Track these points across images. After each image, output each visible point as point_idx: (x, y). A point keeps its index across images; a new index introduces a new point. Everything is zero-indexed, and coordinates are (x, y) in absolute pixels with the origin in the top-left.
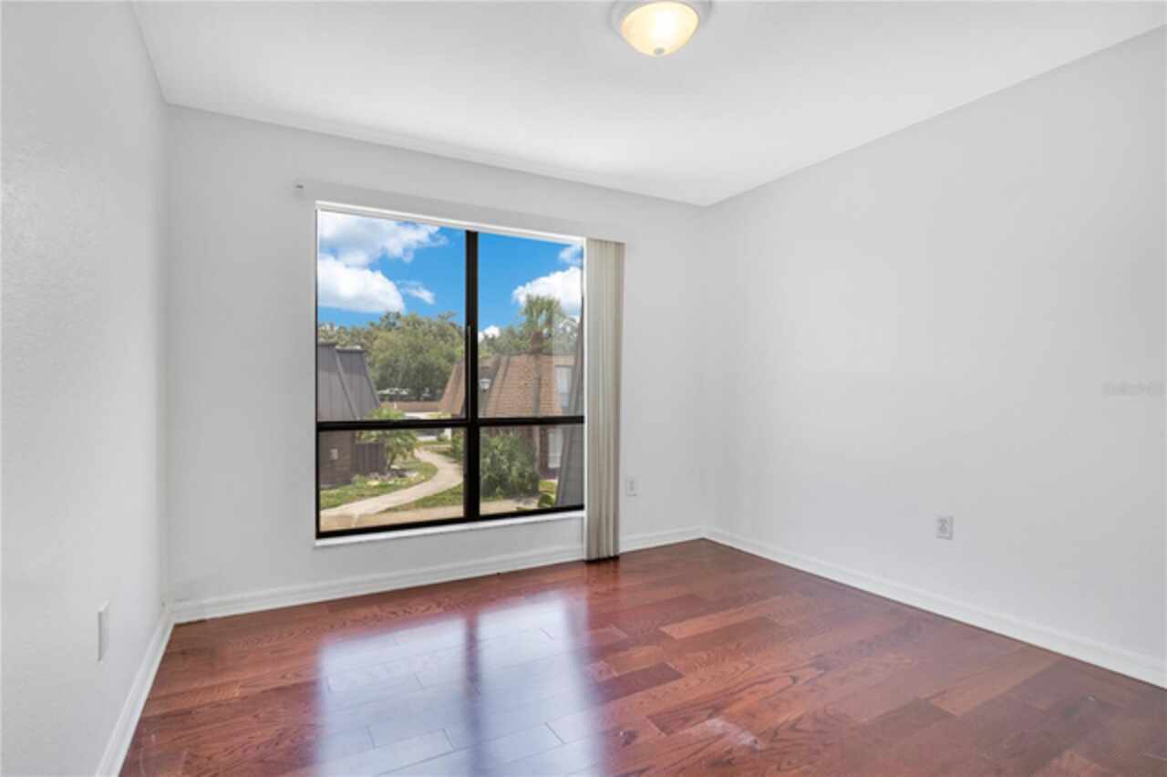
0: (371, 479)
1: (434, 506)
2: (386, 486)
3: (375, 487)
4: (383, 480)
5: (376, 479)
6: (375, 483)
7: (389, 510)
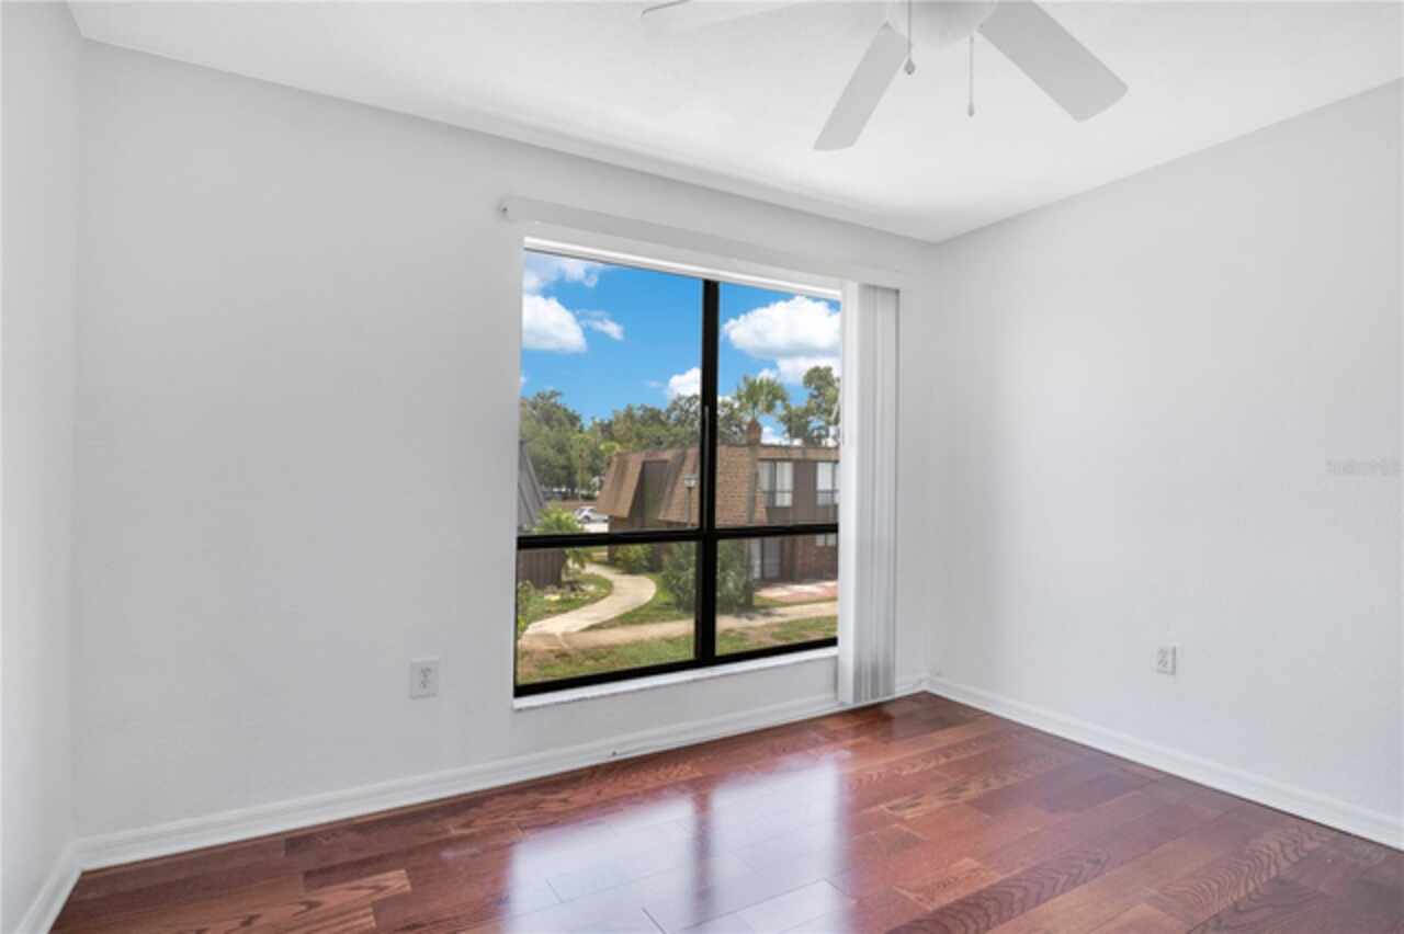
0: (547, 593)
1: (642, 622)
2: (570, 601)
3: (557, 602)
4: (562, 594)
5: (554, 593)
6: (556, 598)
7: (592, 628)
